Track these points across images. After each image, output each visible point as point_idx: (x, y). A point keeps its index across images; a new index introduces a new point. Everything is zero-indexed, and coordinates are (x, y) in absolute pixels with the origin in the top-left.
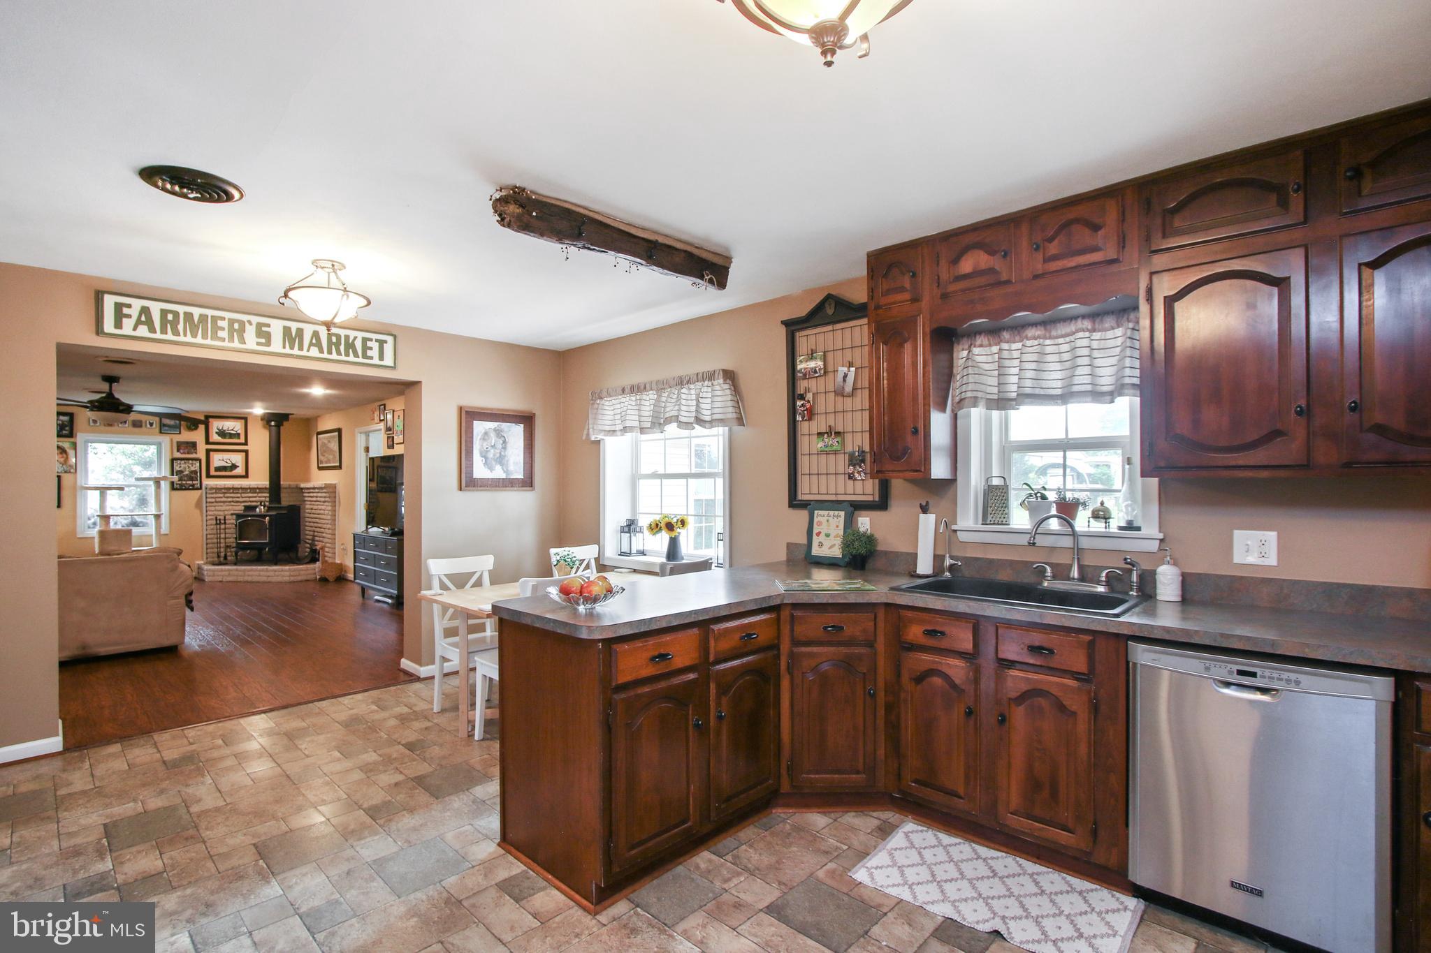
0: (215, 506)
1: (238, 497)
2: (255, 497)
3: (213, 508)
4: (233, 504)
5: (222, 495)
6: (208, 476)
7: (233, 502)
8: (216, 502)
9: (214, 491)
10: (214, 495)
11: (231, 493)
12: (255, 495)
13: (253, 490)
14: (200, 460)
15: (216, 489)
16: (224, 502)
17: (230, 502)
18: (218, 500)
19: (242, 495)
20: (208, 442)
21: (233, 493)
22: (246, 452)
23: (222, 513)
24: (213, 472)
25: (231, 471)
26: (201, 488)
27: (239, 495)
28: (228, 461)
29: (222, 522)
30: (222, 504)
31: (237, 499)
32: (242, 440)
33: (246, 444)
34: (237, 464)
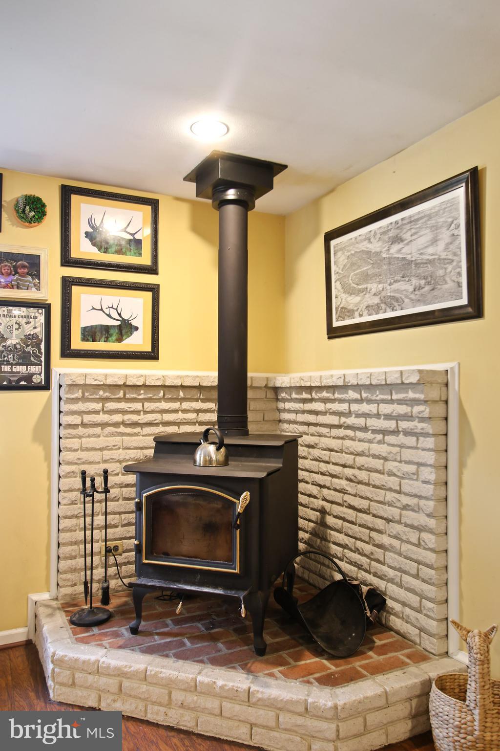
0: (80, 437)
1: (137, 412)
2: (176, 411)
3: (75, 443)
4: (122, 429)
5: (98, 406)
6: (67, 352)
7: (123, 423)
8: (84, 425)
9: (79, 394)
10: (80, 406)
11: (119, 400)
12: (175, 405)
13: (171, 390)
14: (47, 308)
15: (85, 387)
16: (104, 425)
17: (116, 425)
18: (87, 418)
19: (146, 405)
20: (67, 260)
21: (125, 399)
22: (154, 290)
23: (96, 456)
24: (77, 343)
25: (120, 340)
26: (47, 387)
27: (138, 406)
28: (114, 314)
29: (99, 481)
30: (98, 430)
31: (134, 418)
32: (145, 260)
33: (152, 270)
34: (134, 323)
